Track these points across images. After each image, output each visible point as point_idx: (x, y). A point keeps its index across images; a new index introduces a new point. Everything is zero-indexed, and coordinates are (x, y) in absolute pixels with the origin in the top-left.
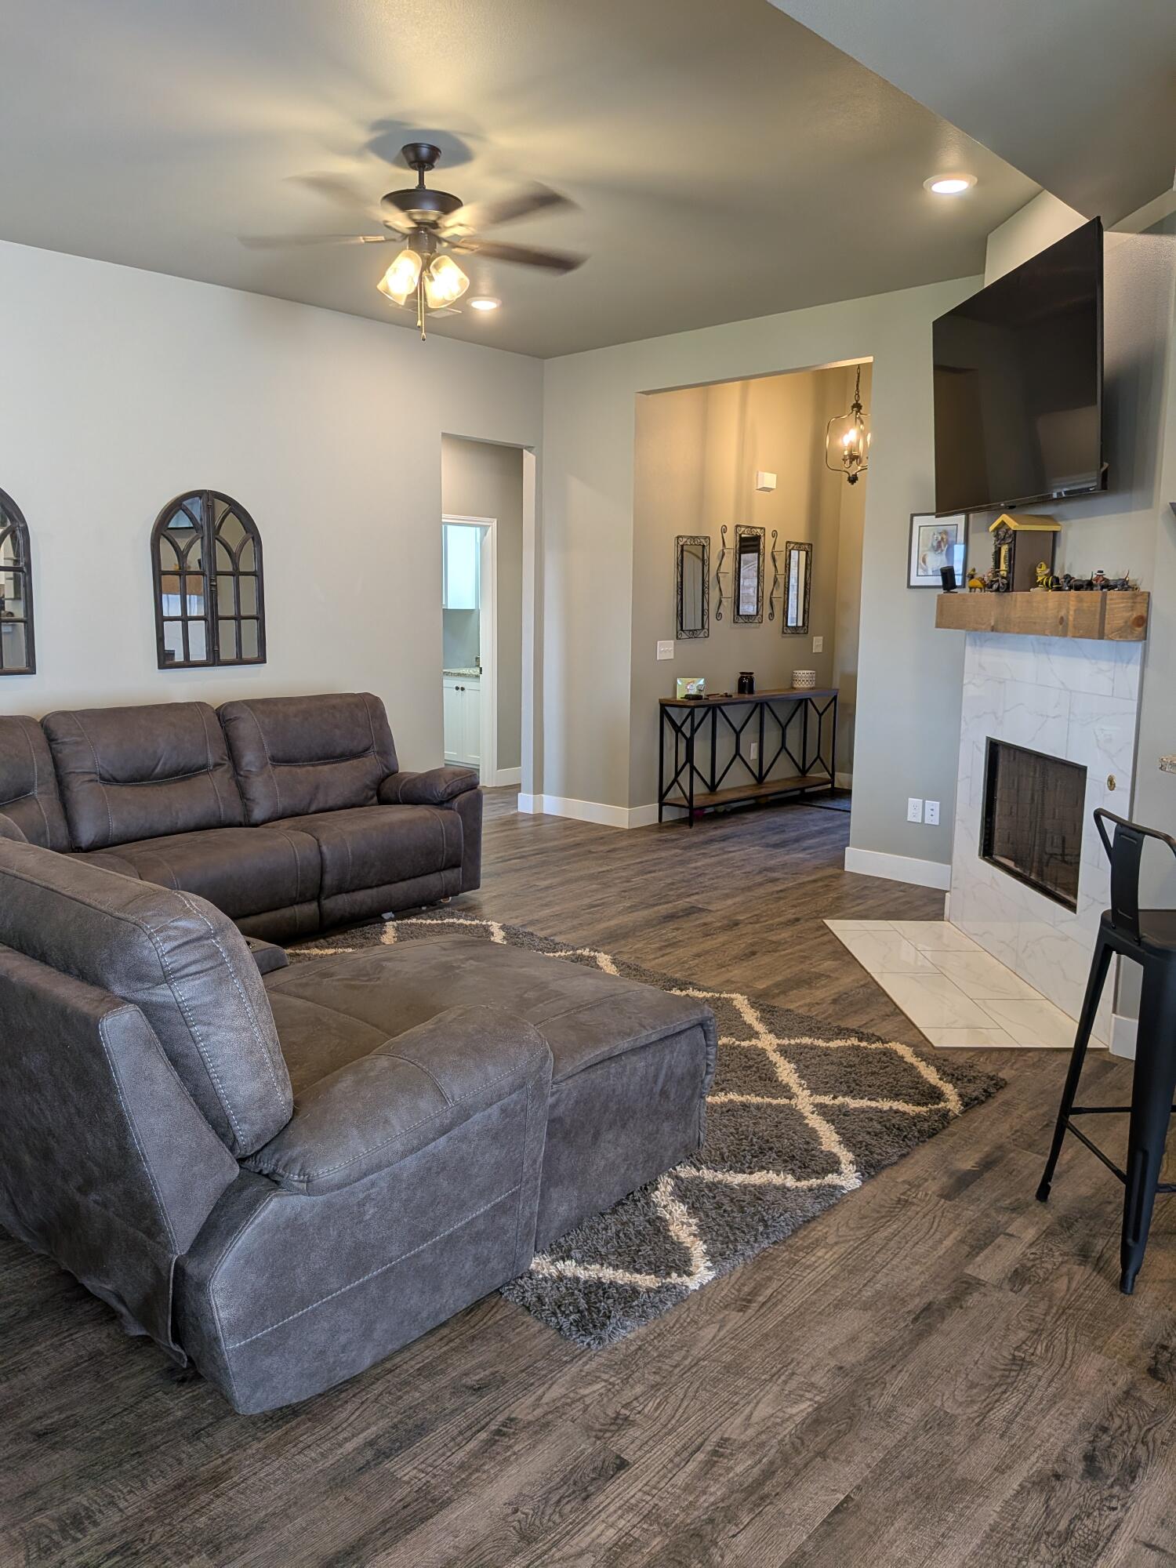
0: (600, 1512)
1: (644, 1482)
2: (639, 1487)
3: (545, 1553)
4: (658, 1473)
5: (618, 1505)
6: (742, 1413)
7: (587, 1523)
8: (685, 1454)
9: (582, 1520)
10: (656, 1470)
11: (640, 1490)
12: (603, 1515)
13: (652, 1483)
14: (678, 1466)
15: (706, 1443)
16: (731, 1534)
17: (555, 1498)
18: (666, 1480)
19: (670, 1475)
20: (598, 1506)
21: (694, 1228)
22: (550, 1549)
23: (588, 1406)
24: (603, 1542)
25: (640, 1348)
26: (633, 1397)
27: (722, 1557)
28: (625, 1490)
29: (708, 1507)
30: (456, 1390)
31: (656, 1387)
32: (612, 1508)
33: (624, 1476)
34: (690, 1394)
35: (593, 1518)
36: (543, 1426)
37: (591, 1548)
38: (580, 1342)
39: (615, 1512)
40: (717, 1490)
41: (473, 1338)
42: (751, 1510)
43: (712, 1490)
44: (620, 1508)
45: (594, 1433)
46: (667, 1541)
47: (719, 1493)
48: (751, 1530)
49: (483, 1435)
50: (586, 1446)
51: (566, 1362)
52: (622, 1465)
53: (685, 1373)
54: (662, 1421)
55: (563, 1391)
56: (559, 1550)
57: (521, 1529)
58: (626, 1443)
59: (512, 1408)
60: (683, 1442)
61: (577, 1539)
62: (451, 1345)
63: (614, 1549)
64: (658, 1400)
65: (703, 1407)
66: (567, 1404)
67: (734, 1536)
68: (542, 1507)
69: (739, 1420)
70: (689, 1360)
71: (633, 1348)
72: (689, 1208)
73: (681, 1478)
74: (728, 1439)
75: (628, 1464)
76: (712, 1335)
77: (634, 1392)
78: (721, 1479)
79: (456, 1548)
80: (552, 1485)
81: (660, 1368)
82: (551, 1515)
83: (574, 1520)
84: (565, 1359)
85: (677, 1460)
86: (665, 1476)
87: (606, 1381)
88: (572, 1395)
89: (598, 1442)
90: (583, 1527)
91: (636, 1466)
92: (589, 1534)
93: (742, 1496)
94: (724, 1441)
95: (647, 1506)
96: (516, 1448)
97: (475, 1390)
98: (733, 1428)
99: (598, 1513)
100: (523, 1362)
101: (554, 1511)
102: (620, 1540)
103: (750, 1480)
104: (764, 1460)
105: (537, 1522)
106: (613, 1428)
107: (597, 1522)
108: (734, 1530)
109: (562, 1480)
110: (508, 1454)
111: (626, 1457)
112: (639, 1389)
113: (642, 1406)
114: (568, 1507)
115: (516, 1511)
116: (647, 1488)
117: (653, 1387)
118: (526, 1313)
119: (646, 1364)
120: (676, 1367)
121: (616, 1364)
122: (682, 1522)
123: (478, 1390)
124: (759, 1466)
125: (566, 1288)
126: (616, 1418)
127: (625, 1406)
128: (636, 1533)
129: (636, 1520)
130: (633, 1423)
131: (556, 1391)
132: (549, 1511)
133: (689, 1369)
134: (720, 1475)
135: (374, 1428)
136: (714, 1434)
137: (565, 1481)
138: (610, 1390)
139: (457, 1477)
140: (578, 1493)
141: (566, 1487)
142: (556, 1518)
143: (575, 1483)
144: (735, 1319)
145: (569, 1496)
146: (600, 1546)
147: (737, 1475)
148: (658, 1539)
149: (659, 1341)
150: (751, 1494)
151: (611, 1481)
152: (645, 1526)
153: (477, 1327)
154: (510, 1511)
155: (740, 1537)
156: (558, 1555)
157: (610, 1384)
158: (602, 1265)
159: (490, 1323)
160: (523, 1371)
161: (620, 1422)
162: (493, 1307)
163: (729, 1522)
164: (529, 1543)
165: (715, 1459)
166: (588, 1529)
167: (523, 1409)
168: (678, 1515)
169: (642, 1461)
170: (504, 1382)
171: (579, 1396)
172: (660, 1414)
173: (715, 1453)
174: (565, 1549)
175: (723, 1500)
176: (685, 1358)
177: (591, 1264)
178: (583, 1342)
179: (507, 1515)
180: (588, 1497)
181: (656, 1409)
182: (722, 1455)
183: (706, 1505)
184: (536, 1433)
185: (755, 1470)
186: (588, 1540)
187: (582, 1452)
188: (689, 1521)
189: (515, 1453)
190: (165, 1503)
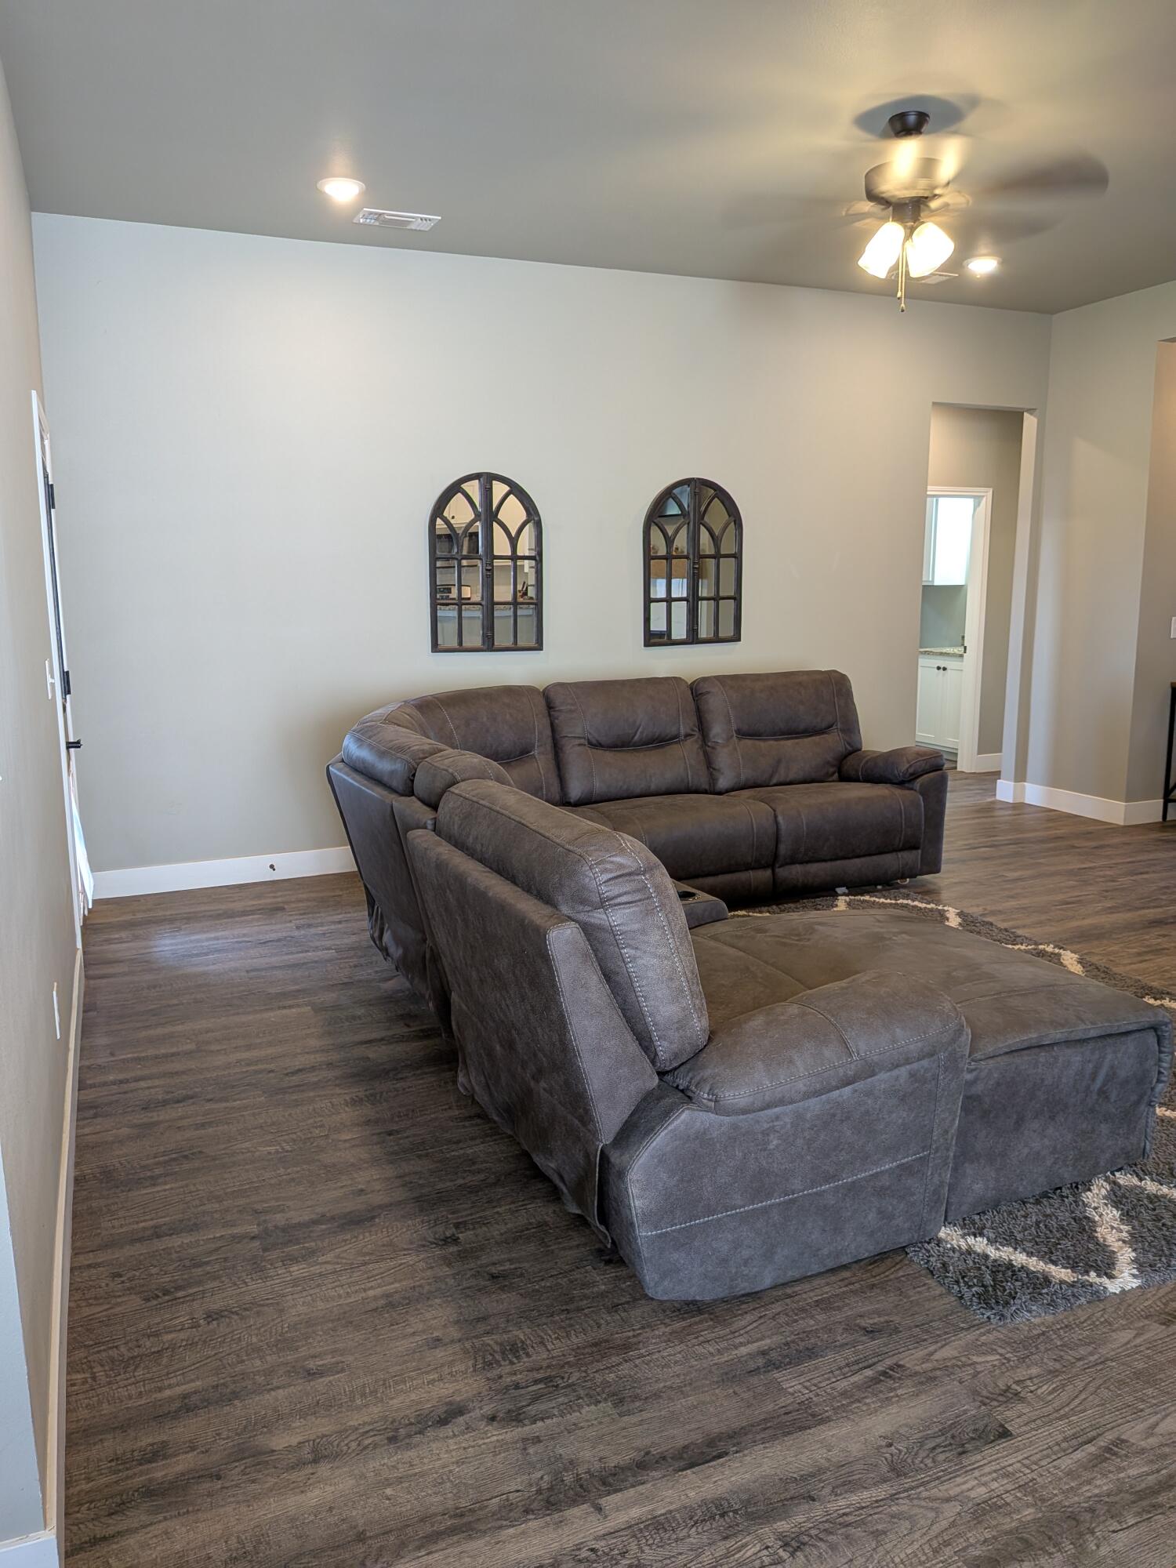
0: (974, 1469)
1: (1025, 1455)
2: (1020, 1458)
3: (912, 1488)
4: (1041, 1451)
5: (993, 1468)
6: (1146, 1420)
7: (959, 1476)
8: (1074, 1442)
9: (955, 1471)
10: (1041, 1448)
11: (1019, 1462)
12: (977, 1473)
13: (1034, 1458)
14: (1064, 1451)
15: (1100, 1438)
16: (1111, 1529)
17: (930, 1444)
18: (1049, 1460)
19: (1054, 1457)
20: (973, 1464)
21: (1125, 1234)
22: (918, 1487)
23: (979, 1373)
24: (972, 1496)
25: (1043, 1333)
26: (1028, 1377)
27: (1098, 1547)
28: (1003, 1457)
29: (1090, 1497)
30: (849, 1328)
31: (1054, 1373)
32: (987, 1469)
33: (1004, 1445)
34: (1091, 1389)
35: (966, 1472)
36: (929, 1379)
37: (960, 1498)
38: (981, 1315)
39: (990, 1473)
40: (1102, 1485)
41: (873, 1286)
42: (1139, 1514)
43: (1098, 1482)
44: (995, 1471)
45: (981, 1398)
46: (1040, 1515)
47: (1105, 1488)
48: (1133, 1532)
49: (869, 1373)
50: (971, 1409)
51: (963, 1329)
52: (1004, 1434)
53: (1089, 1368)
54: (1054, 1405)
55: (955, 1353)
56: (926, 1490)
57: (892, 1461)
58: (1013, 1416)
59: (901, 1356)
60: (1075, 1430)
61: (946, 1486)
62: (851, 1287)
63: (983, 1505)
64: (1054, 1386)
65: (1103, 1405)
66: (957, 1366)
67: (1114, 1532)
68: (916, 1449)
69: (1141, 1427)
70: (1096, 1357)
71: (1035, 1332)
72: (1122, 1215)
73: (1066, 1463)
74: (1123, 1441)
75: (1011, 1435)
76: (1126, 1340)
77: (1029, 1372)
78: (1110, 1475)
79: (828, 1460)
80: (929, 1432)
81: (1061, 1357)
82: (923, 1458)
83: (946, 1469)
84: (962, 1325)
85: (1064, 1445)
86: (1048, 1456)
87: (1001, 1355)
88: (963, 1359)
89: (983, 1407)
90: (955, 1477)
91: (1020, 1439)
92: (959, 1485)
93: (1133, 1498)
94: (1120, 1442)
95: (1024, 1477)
96: (899, 1392)
97: (867, 1331)
98: (1133, 1432)
99: (971, 1470)
100: (919, 1319)
101: (928, 1455)
102: (990, 1500)
103: (1143, 1485)
104: (1164, 1472)
105: (909, 1460)
106: (1001, 1398)
107: (968, 1477)
108: (1116, 1526)
109: (940, 1431)
110: (892, 1394)
111: (1010, 1428)
112: (1034, 1371)
113: (1035, 1387)
114: (941, 1457)
115: (890, 1445)
116: (1026, 1462)
117: (1050, 1372)
118: (930, 1276)
119: (1047, 1350)
120: (1079, 1360)
121: (1015, 1342)
122: (1060, 1502)
123: (871, 1332)
124: (1155, 1475)
125: (974, 1262)
126: (1006, 1391)
127: (1018, 1382)
128: (1009, 1498)
129: (1010, 1487)
130: (1022, 1400)
131: (947, 1352)
132: (922, 1454)
133: (1094, 1366)
134: (1110, 1472)
135: (768, 1341)
136: (1110, 1432)
137: (943, 1432)
138: (1004, 1364)
139: (838, 1402)
140: (954, 1447)
141: (943, 1438)
142: (929, 1462)
143: (953, 1437)
144: (1156, 1331)
145: (945, 1447)
146: (969, 1499)
147: (1129, 1477)
148: (1031, 1510)
149: (1066, 1332)
150: (1141, 1499)
151: (991, 1445)
152: (1019, 1495)
153: (878, 1278)
154: (884, 1444)
155: (1121, 1535)
156: (925, 1494)
157: (1005, 1358)
158: (1016, 1249)
159: (892, 1277)
160: (917, 1326)
161: (1009, 1396)
162: (897, 1264)
163: (1112, 1517)
164: (898, 1476)
165: (1108, 1455)
166: (959, 1480)
167: (912, 1358)
168: (1056, 1495)
169: (1027, 1436)
170: (896, 1331)
171: (970, 1362)
172: (1053, 1399)
173: (1108, 1450)
174: (933, 1491)
175: (1108, 1495)
176: (1091, 1354)
177: (1003, 1246)
178: (983, 1314)
179: (881, 1446)
180: (964, 1452)
181: (1050, 1393)
182: (1115, 1454)
183: (1089, 1494)
184: (922, 1383)
185: (1150, 1478)
186: (958, 1490)
187: (965, 1412)
188: (1067, 1504)
189: (897, 1396)
190: (583, 1354)
